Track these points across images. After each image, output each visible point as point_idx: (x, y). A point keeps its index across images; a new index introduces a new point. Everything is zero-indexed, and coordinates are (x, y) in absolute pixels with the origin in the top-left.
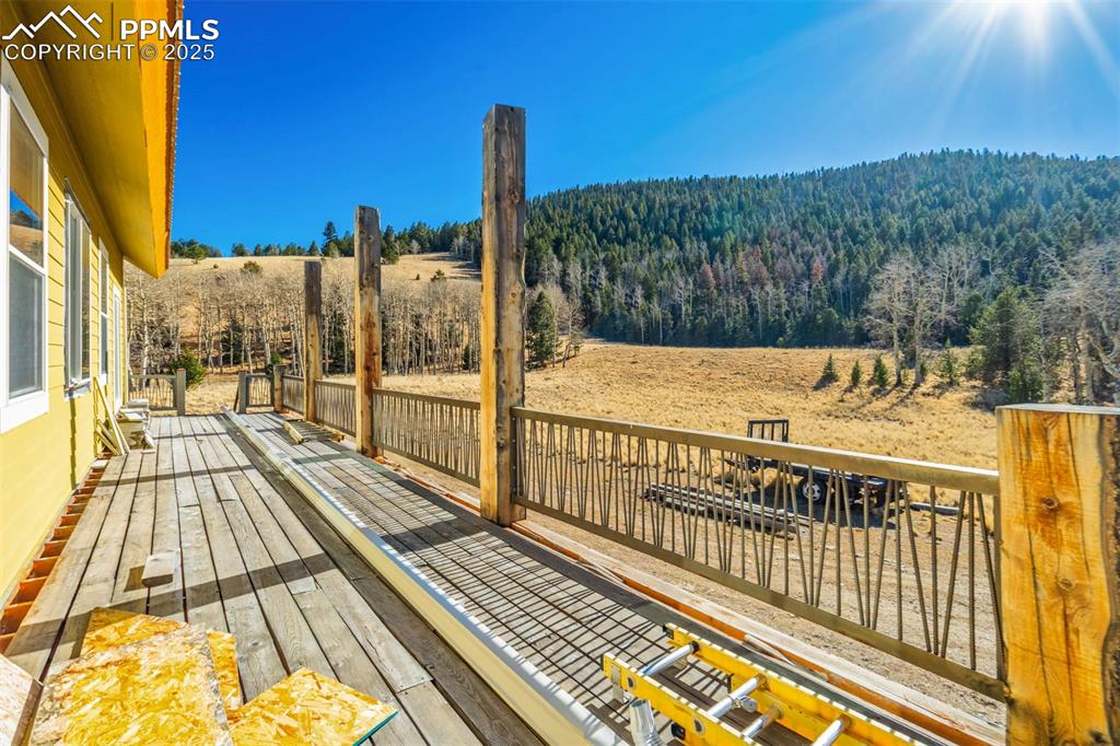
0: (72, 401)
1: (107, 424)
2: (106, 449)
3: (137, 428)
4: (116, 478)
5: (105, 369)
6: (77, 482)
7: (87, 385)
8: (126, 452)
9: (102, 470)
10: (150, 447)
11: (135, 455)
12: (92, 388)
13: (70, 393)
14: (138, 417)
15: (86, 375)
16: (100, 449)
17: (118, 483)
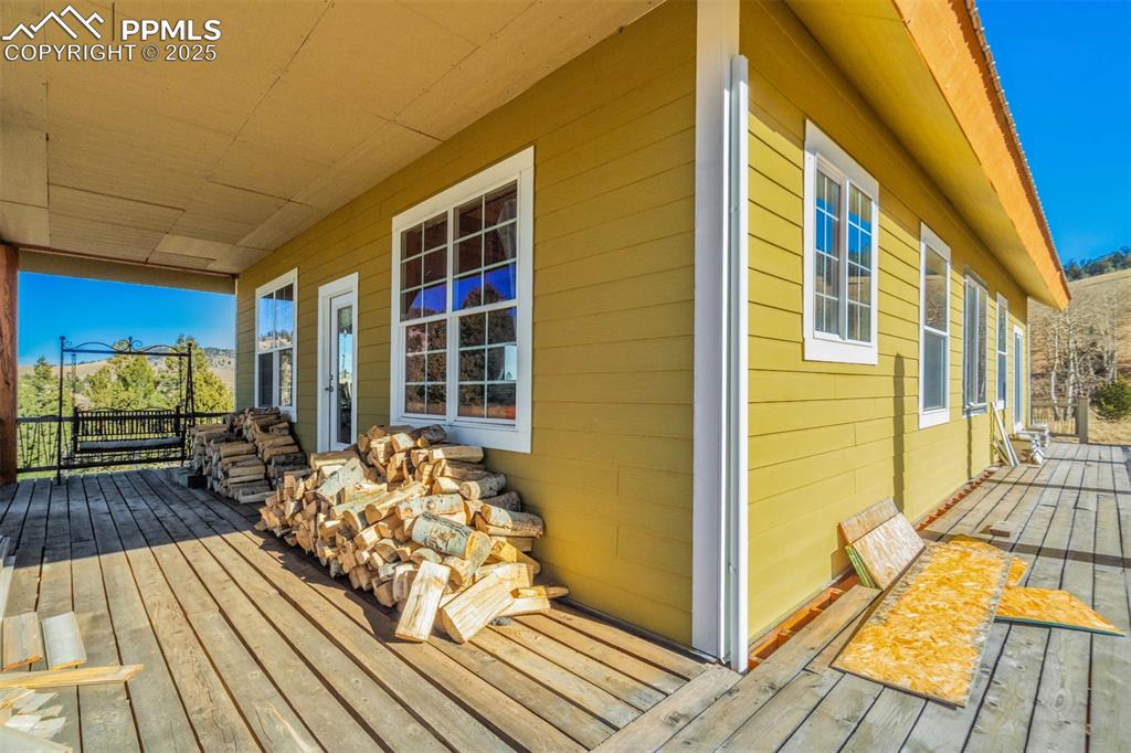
0: (969, 418)
1: (1002, 442)
2: (1001, 461)
3: (1027, 446)
4: (1000, 479)
5: (1003, 395)
6: (973, 476)
7: (984, 408)
8: (1016, 465)
9: (991, 473)
10: (1037, 464)
11: (1023, 468)
12: (989, 411)
13: (968, 412)
14: (1028, 437)
15: (982, 400)
16: (996, 458)
17: (1000, 482)
